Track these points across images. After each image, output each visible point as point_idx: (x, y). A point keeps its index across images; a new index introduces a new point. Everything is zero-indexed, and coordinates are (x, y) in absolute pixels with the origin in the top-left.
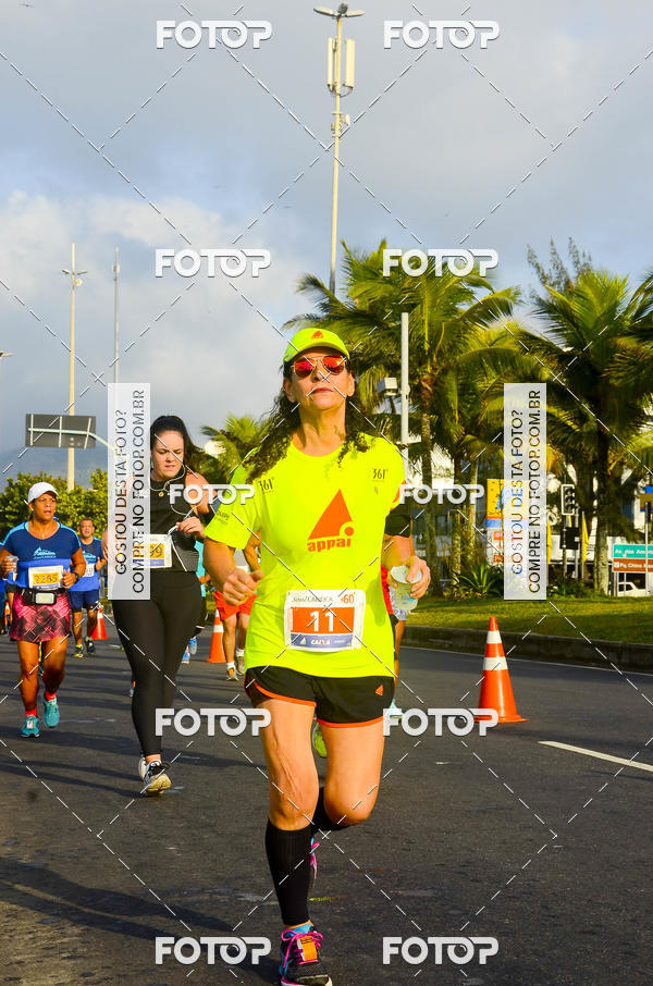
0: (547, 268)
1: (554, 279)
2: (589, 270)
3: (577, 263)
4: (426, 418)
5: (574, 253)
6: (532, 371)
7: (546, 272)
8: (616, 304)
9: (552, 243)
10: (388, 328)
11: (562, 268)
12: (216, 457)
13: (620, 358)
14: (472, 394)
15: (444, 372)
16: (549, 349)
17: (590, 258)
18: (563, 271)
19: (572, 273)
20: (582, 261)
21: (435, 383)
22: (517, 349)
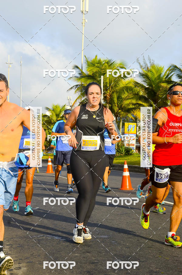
0: (142, 64)
1: (144, 67)
2: (154, 64)
3: (150, 62)
4: (108, 105)
5: (150, 59)
6: (138, 92)
7: (142, 65)
8: (161, 74)
10: (98, 80)
11: (146, 64)
12: (49, 116)
13: (162, 89)
14: (121, 99)
15: (113, 93)
16: (142, 86)
17: (154, 61)
18: (146, 65)
19: (149, 65)
20: (152, 62)
21: (110, 96)
22: (133, 86)
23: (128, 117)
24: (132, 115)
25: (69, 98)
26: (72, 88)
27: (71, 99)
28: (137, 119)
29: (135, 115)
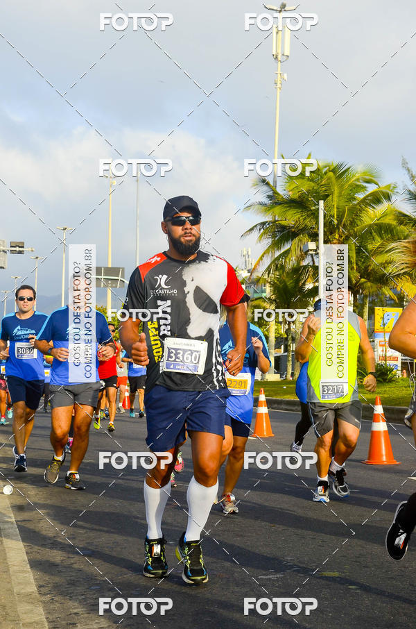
7: (414, 174)
10: (311, 211)
15: (346, 238)
16: (415, 223)
22: (394, 223)
23: (384, 294)
24: (391, 289)
25: (245, 253)
26: (252, 229)
27: (250, 253)
28: (404, 298)
29: (399, 289)
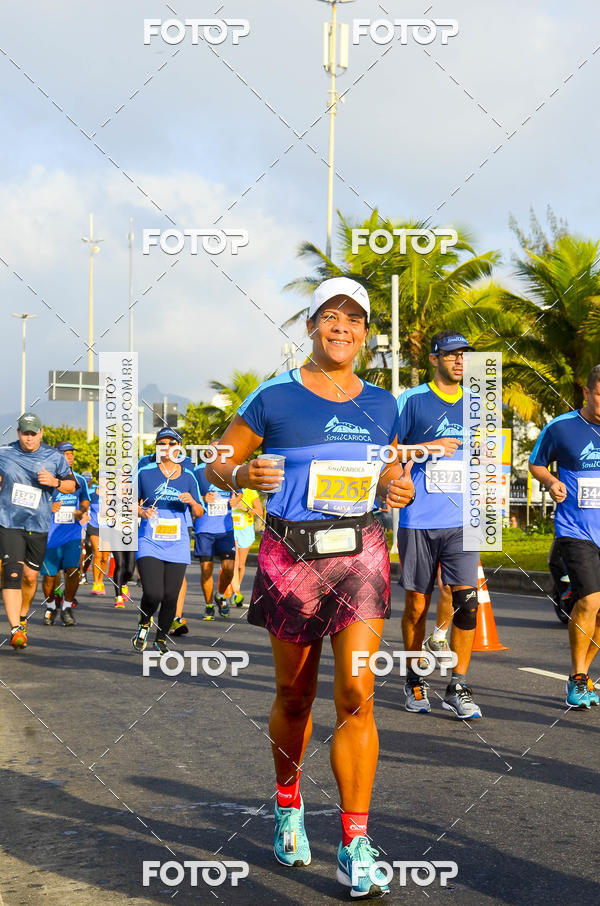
0: (528, 233)
1: (533, 243)
2: (566, 235)
3: (555, 228)
4: (415, 372)
5: (552, 219)
6: (513, 328)
7: (526, 237)
8: (588, 268)
9: (532, 210)
10: (380, 290)
11: (541, 233)
12: (223, 409)
13: (594, 315)
15: (432, 329)
16: (529, 308)
17: (567, 224)
18: (541, 236)
19: (550, 238)
20: (559, 226)
21: (424, 339)
22: (498, 308)
25: (287, 351)
26: (296, 317)
28: (512, 414)
29: (505, 402)
